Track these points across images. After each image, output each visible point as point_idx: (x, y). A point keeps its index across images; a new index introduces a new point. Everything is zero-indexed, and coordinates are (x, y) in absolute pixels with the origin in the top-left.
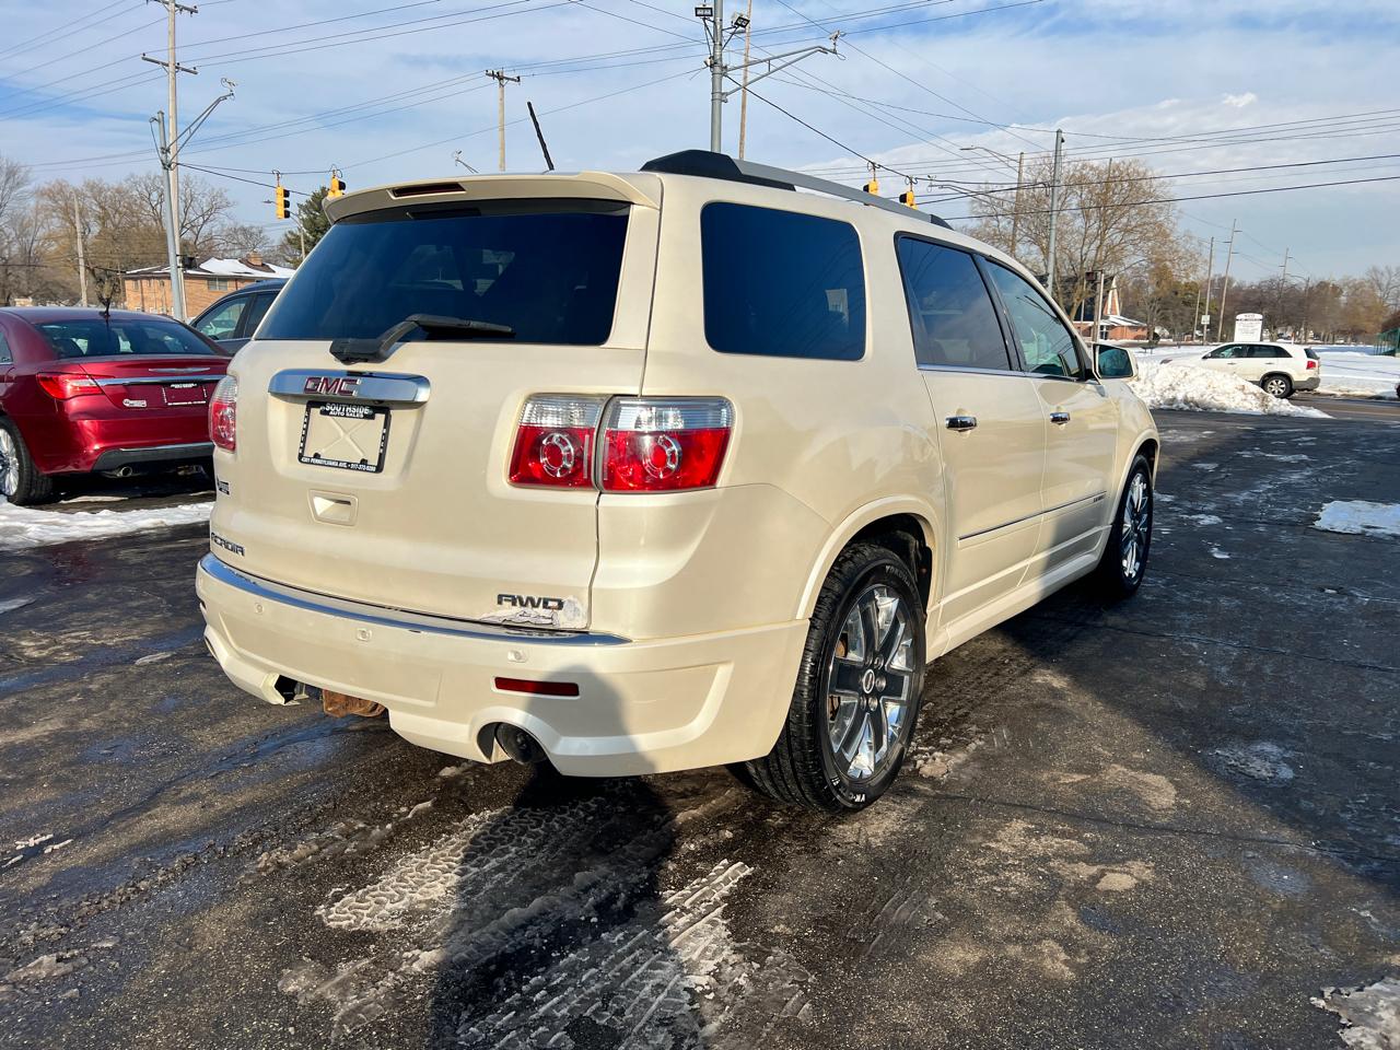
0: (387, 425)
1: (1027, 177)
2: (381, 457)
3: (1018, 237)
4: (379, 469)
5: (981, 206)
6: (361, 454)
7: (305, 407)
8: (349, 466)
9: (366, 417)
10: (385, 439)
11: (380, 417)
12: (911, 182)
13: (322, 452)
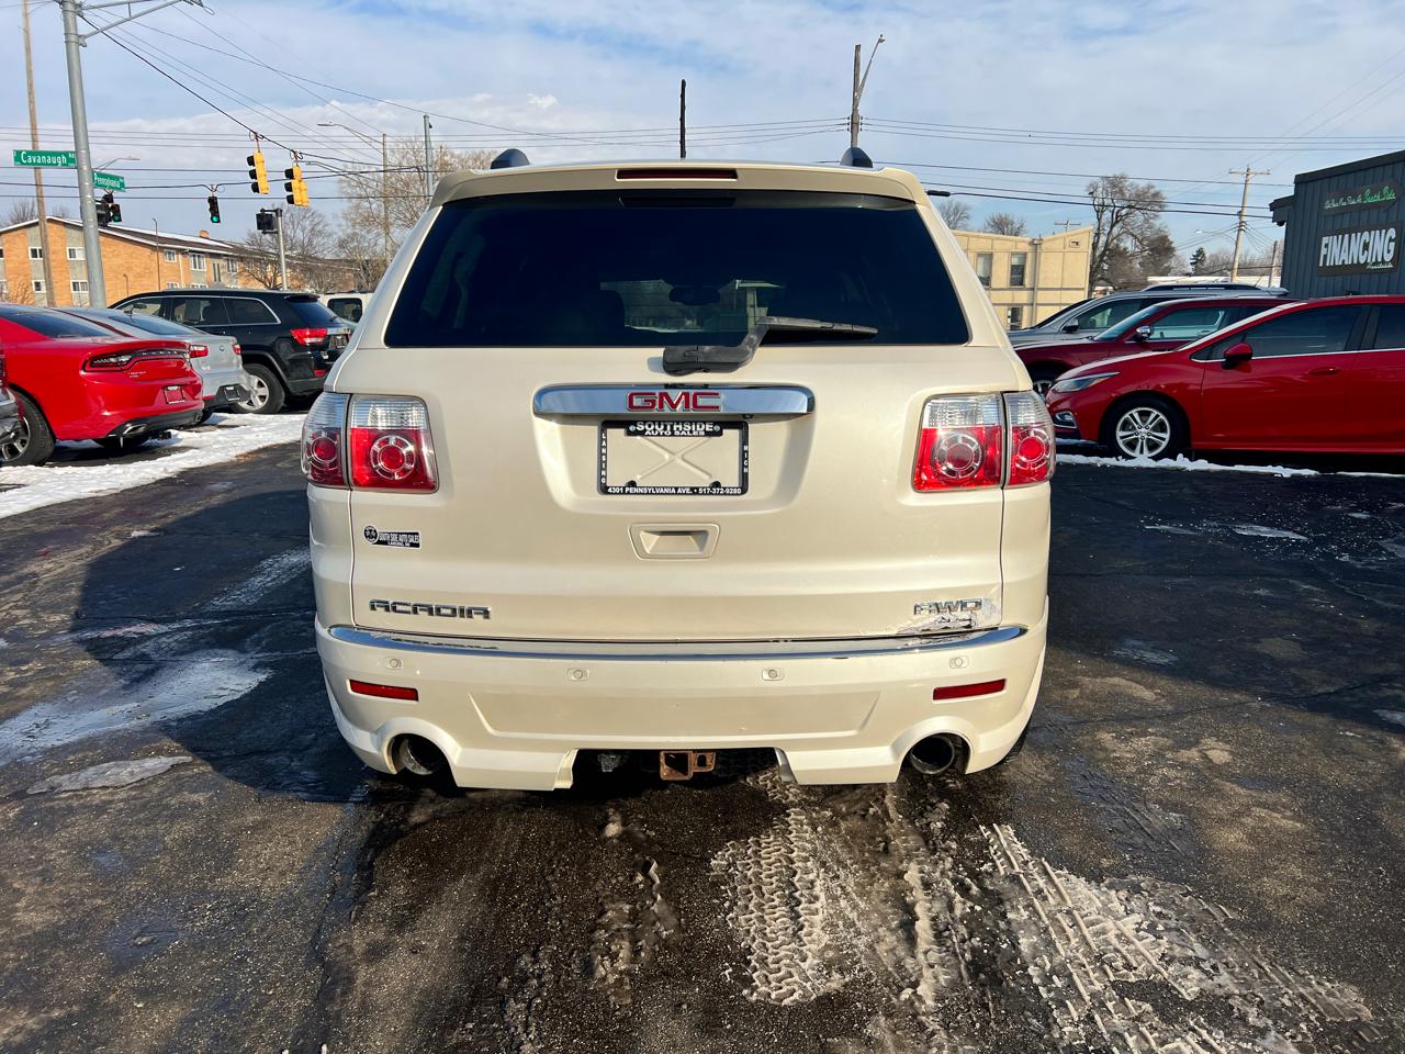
0: (744, 441)
1: (393, 160)
2: (744, 478)
3: (391, 220)
4: (744, 488)
5: (350, 185)
6: (707, 477)
7: (596, 428)
8: (694, 491)
9: (708, 434)
10: (744, 456)
11: (732, 435)
12: (296, 157)
13: (637, 479)
